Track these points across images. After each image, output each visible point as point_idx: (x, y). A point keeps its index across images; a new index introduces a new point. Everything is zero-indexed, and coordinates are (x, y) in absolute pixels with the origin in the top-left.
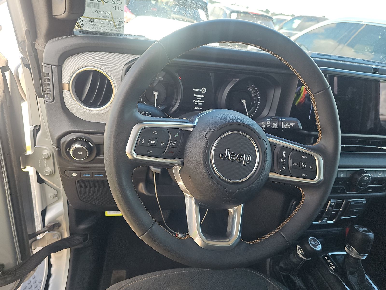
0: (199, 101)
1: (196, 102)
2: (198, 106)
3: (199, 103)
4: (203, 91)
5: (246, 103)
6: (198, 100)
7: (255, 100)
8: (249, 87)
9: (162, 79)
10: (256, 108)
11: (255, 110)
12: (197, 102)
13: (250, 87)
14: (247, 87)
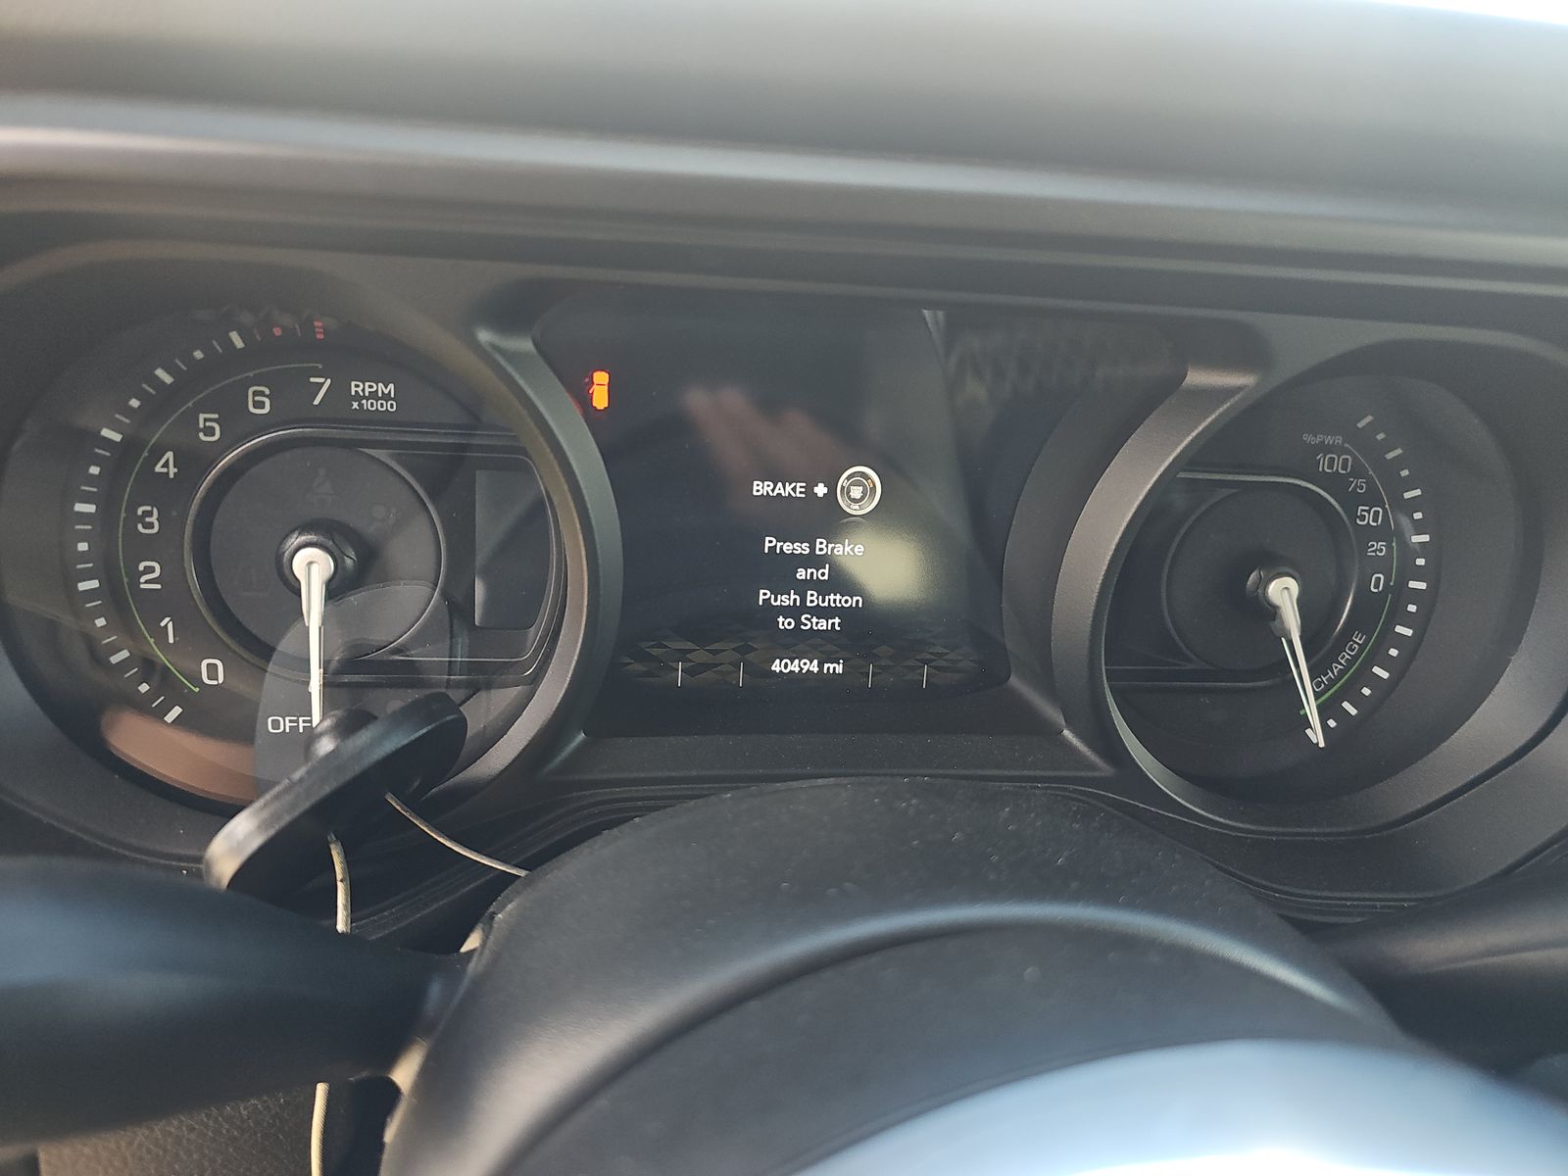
0: (812, 598)
1: (786, 611)
2: (800, 643)
3: (820, 612)
4: (856, 492)
5: (1303, 604)
6: (802, 588)
7: (1383, 565)
8: (1329, 440)
9: (386, 397)
10: (1389, 637)
11: (1377, 656)
12: (793, 612)
13: (1339, 440)
14: (1308, 438)
